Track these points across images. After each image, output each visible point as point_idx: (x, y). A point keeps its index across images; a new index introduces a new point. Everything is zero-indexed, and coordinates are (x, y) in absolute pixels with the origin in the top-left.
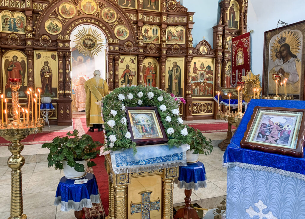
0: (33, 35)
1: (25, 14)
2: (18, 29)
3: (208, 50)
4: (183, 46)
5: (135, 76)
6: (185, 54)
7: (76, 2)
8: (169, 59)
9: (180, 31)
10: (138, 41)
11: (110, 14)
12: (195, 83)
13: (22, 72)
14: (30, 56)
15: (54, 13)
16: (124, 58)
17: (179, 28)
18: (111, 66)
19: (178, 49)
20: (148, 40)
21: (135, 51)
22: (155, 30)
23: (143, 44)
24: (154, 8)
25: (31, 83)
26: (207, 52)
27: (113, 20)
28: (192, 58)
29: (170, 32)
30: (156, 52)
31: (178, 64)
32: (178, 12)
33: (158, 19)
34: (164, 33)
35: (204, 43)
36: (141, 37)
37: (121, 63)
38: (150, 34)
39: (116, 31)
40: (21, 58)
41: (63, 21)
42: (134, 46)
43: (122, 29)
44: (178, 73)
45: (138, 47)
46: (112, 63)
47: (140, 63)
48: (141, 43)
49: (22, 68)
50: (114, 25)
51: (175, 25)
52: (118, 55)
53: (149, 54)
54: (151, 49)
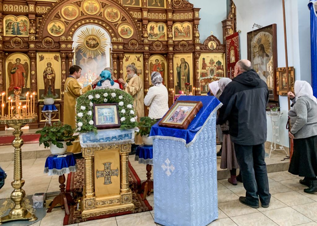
0: (36, 38)
1: (28, 18)
2: (22, 32)
3: (217, 45)
4: (190, 42)
6: (193, 50)
7: (79, 4)
8: (177, 55)
9: (186, 27)
10: (143, 39)
11: (113, 14)
12: (205, 79)
13: (25, 74)
14: (33, 59)
15: (57, 16)
17: (186, 25)
18: (115, 65)
19: (185, 45)
20: (153, 37)
22: (161, 27)
23: (148, 41)
24: (159, 5)
25: (34, 85)
26: (216, 47)
27: (116, 19)
28: (200, 55)
29: (177, 29)
30: (163, 49)
31: (186, 61)
32: (184, 8)
33: (163, 16)
34: (171, 30)
35: (212, 38)
36: (146, 35)
37: (126, 61)
38: (156, 31)
39: (119, 30)
40: (24, 60)
41: (66, 23)
43: (126, 27)
44: (187, 70)
45: (143, 44)
46: (116, 62)
47: (146, 61)
48: (146, 41)
49: (25, 71)
50: (118, 24)
51: (182, 21)
52: (122, 54)
53: (155, 51)
54: (158, 46)
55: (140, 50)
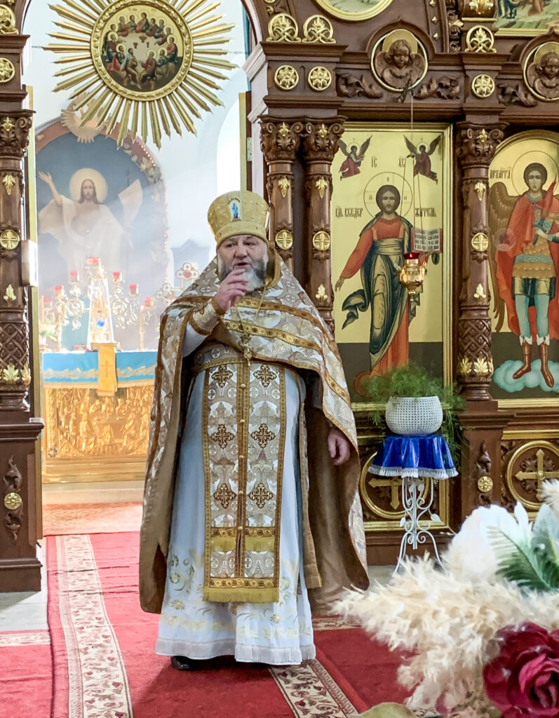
5: (436, 261)
10: (458, 24)
16: (366, 145)
18: (282, 200)
20: (522, 13)
21: (444, 90)
23: (492, 40)
37: (345, 175)
45: (460, 60)
46: (285, 174)
48: (480, 38)
52: (328, 125)
54: (549, 76)
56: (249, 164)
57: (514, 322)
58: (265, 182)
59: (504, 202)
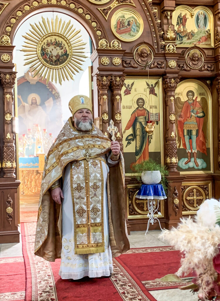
5: (157, 124)
10: (163, 43)
16: (133, 84)
18: (104, 103)
20: (185, 39)
21: (159, 66)
22: (202, 18)
23: (175, 49)
30: (206, 67)
36: (170, 34)
37: (126, 94)
38: (191, 26)
39: (113, 22)
42: (156, 55)
43: (127, 17)
45: (164, 55)
46: (105, 94)
47: (169, 94)
48: (171, 48)
50: (110, 8)
52: (120, 77)
53: (189, 71)
54: (194, 61)
55: (157, 67)
56: (92, 91)
57: (185, 145)
58: (98, 97)
59: (180, 104)
